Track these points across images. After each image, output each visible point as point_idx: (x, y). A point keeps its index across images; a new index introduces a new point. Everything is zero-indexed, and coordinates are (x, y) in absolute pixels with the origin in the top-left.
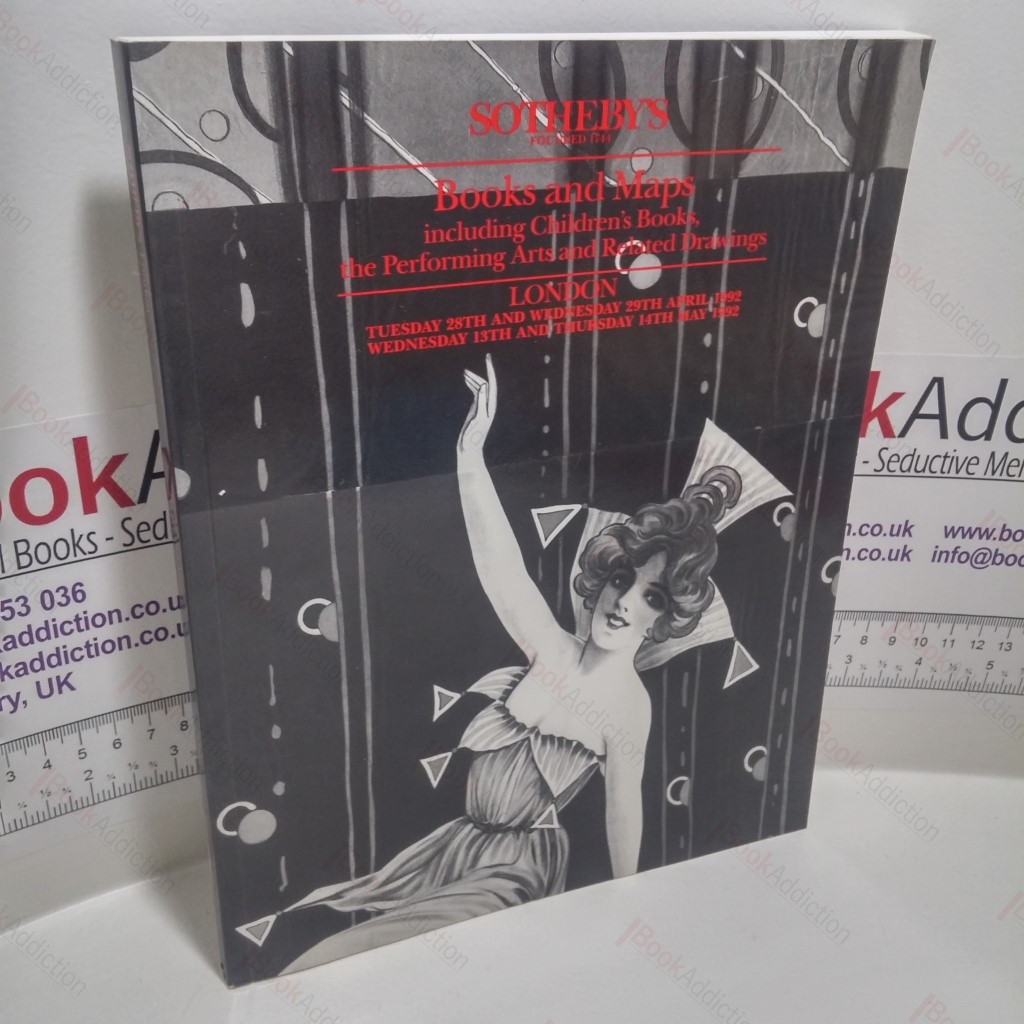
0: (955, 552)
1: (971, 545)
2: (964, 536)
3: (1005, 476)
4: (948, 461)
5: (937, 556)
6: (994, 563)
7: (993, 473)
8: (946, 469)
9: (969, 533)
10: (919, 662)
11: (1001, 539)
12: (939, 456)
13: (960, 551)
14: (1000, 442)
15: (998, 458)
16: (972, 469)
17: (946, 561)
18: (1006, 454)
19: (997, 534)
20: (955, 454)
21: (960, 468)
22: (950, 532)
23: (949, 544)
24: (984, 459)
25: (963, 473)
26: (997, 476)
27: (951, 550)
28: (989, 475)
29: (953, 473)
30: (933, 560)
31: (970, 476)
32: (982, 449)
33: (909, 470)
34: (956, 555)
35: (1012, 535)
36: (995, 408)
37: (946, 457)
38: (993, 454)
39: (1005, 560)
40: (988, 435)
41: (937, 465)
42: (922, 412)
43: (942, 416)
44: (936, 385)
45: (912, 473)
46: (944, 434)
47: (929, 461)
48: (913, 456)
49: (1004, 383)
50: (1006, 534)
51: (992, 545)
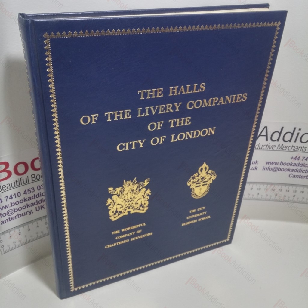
0: (268, 168)
1: (272, 166)
2: (271, 164)
3: (282, 150)
4: (268, 146)
5: (264, 169)
6: (278, 170)
7: (279, 149)
8: (267, 148)
9: (272, 163)
10: (258, 194)
11: (280, 165)
12: (265, 145)
13: (270, 168)
14: (281, 142)
15: (280, 145)
16: (273, 148)
17: (266, 170)
18: (282, 145)
19: (279, 164)
20: (270, 145)
21: (271, 148)
22: (268, 163)
23: (267, 166)
24: (277, 146)
25: (271, 149)
26: (280, 150)
27: (267, 167)
28: (278, 150)
29: (269, 149)
30: (263, 170)
31: (273, 150)
32: (276, 143)
33: (258, 148)
34: (269, 169)
35: (283, 164)
36: (280, 134)
37: (267, 145)
38: (279, 145)
39: (281, 170)
40: (278, 140)
41: (265, 147)
42: (262, 134)
43: (266, 136)
44: (265, 128)
45: (258, 149)
46: (267, 140)
47: (263, 146)
48: (259, 145)
49: (283, 128)
50: (282, 164)
51: (278, 166)
